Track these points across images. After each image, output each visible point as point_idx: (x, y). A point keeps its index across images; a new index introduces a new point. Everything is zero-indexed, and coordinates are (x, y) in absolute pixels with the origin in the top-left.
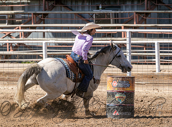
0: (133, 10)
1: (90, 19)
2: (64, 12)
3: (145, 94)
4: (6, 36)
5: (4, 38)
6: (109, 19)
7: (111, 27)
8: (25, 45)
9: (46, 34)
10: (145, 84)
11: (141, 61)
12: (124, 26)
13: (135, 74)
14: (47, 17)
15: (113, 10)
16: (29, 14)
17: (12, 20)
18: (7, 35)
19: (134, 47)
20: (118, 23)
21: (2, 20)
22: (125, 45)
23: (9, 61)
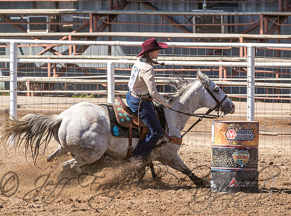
0: (259, 11)
1: (187, 25)
2: (144, 13)
3: (276, 153)
4: (45, 52)
5: (42, 54)
6: (218, 24)
7: (221, 39)
8: (78, 66)
9: (113, 48)
10: (276, 135)
11: (272, 97)
12: (243, 38)
13: (261, 118)
14: (115, 20)
15: (225, 10)
16: (85, 15)
17: (57, 24)
18: (48, 50)
19: (260, 73)
20: (233, 32)
21: (41, 24)
22: (244, 69)
23: (51, 93)
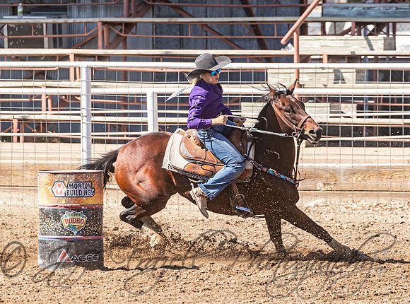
0: (97, 17)
7: (44, 56)
11: (115, 136)
12: (75, 54)
15: (49, 16)
20: (61, 46)
22: (77, 97)
